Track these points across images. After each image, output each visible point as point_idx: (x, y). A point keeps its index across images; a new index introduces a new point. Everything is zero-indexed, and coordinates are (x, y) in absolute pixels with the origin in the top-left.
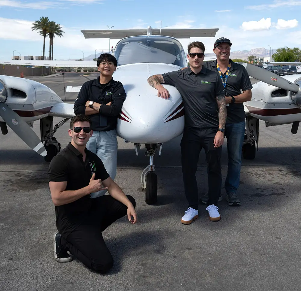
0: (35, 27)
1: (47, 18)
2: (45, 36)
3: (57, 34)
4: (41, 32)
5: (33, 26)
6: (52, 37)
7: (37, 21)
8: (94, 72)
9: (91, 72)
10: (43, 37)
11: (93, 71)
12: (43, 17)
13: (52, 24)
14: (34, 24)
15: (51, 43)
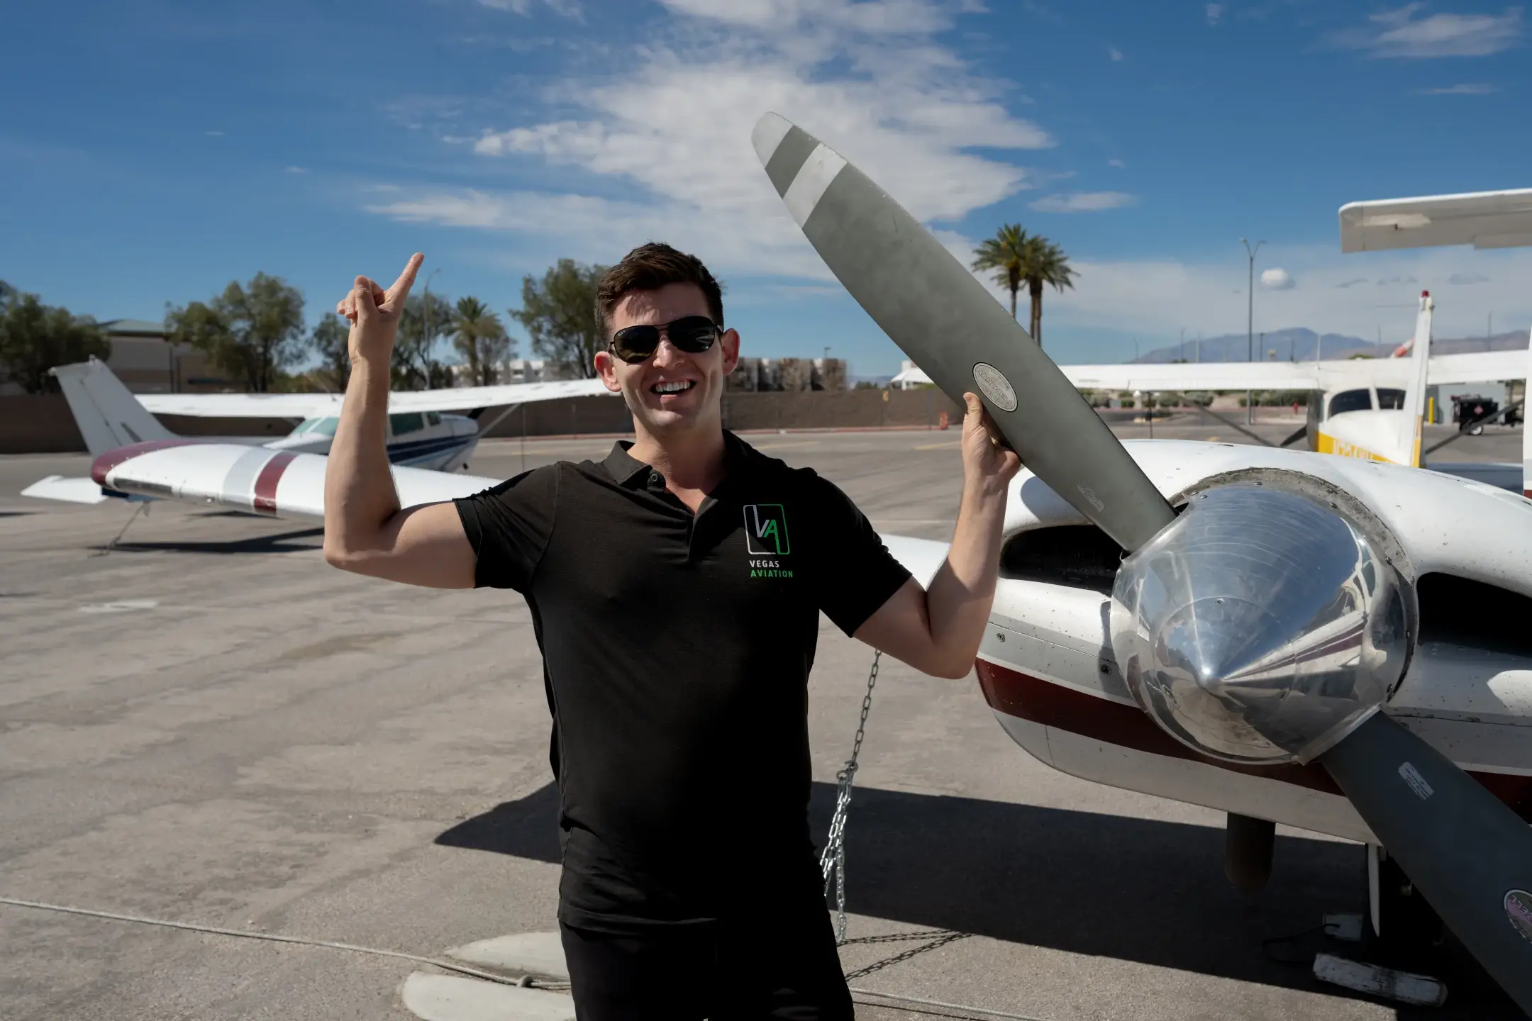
0: (982, 261)
1: (1019, 227)
2: (1014, 288)
3: (1052, 281)
4: (1000, 277)
5: (976, 257)
6: (1036, 292)
7: (989, 242)
8: (1180, 408)
9: (1172, 409)
10: (1009, 292)
11: (1176, 405)
12: (1006, 227)
13: (1036, 246)
14: (979, 252)
15: (1037, 306)
